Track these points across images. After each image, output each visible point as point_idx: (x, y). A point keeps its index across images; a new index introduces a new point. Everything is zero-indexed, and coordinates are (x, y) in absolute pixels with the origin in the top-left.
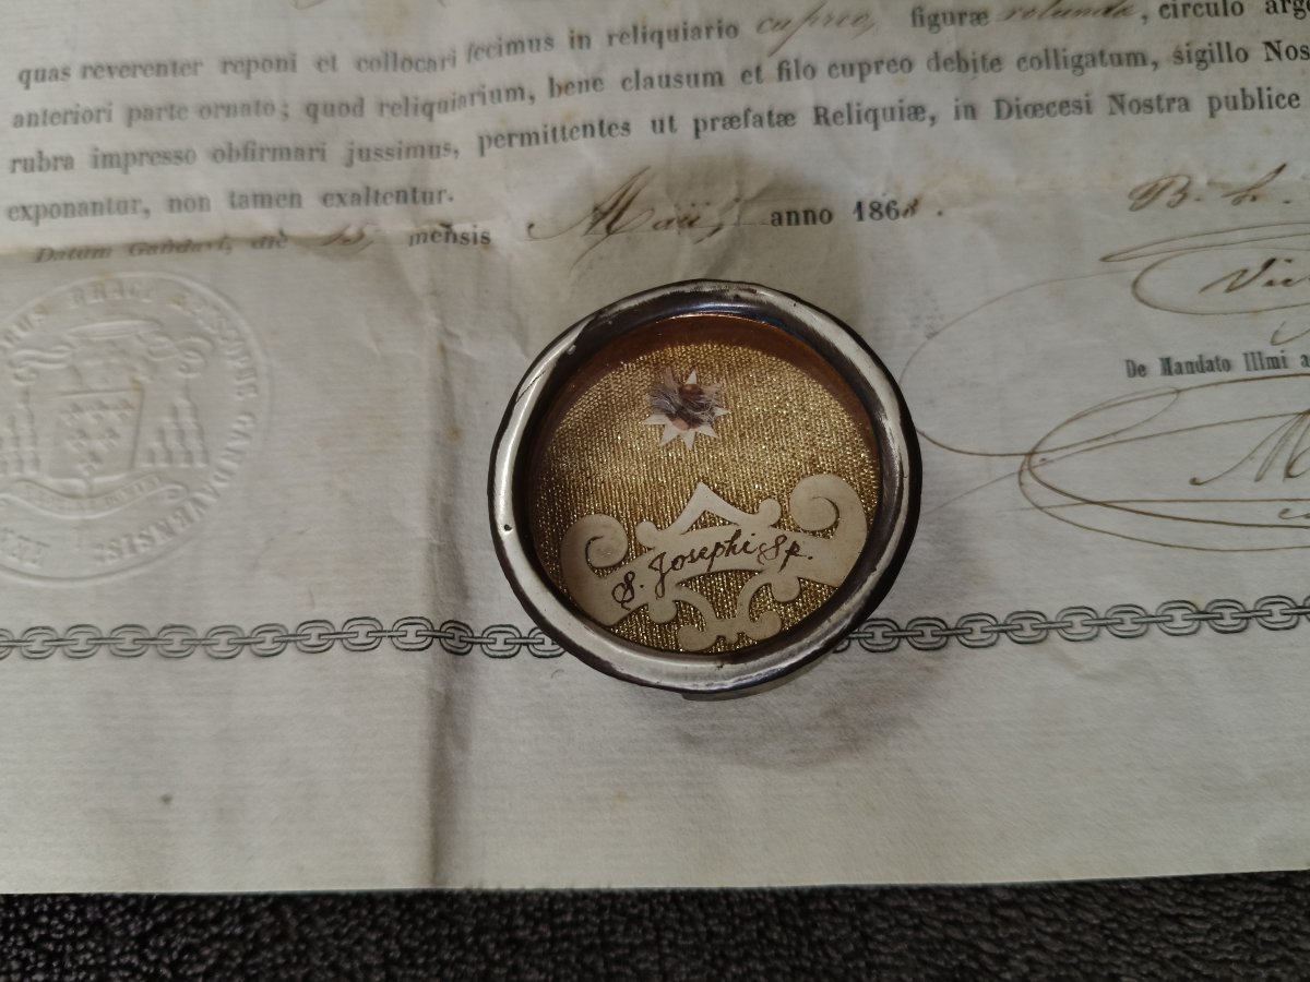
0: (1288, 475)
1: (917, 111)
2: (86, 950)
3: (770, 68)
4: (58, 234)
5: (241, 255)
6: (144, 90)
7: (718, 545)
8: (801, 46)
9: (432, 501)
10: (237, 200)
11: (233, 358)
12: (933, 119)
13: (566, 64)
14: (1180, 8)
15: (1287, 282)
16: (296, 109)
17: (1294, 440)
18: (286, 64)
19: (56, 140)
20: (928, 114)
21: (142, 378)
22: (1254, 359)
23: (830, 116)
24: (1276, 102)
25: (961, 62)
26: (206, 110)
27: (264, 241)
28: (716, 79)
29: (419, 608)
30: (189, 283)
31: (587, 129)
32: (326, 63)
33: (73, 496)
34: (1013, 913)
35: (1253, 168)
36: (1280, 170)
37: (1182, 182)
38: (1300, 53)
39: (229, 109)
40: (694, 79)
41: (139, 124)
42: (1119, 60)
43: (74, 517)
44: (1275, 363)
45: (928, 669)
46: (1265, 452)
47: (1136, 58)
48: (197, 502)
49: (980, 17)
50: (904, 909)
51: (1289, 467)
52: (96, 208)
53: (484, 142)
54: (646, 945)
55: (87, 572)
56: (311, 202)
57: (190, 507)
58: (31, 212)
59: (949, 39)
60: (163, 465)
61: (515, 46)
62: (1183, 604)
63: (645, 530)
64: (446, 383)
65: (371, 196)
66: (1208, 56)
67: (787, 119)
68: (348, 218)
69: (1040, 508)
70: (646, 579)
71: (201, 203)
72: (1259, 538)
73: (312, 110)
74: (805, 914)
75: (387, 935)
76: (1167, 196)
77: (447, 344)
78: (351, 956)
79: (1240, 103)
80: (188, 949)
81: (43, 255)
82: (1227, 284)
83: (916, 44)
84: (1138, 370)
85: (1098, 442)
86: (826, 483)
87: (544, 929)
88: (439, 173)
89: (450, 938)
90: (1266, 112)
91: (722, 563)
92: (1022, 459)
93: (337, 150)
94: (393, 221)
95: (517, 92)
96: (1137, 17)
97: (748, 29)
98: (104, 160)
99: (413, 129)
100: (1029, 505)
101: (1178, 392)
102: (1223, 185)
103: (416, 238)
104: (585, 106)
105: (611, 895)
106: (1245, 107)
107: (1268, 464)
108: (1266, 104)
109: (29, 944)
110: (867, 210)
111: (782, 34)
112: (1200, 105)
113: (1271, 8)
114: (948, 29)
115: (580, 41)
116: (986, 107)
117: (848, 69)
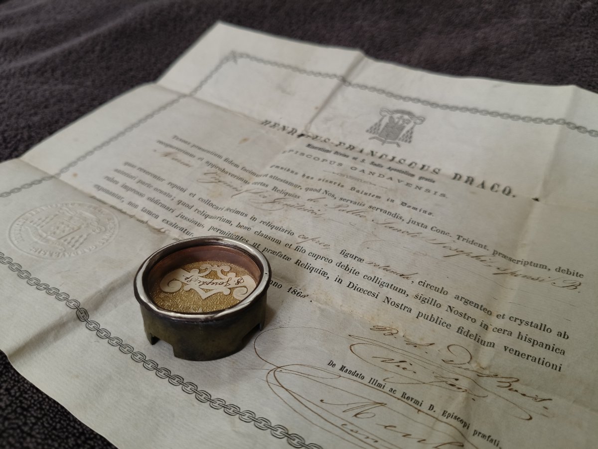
0: (356, 416)
1: (324, 274)
3: (294, 247)
4: (100, 195)
5: (133, 221)
6: (147, 179)
8: (306, 245)
10: (144, 210)
11: (106, 235)
12: (328, 277)
13: (246, 222)
14: (426, 284)
15: (404, 368)
16: (176, 200)
17: (367, 408)
18: (183, 190)
19: (120, 178)
20: (327, 276)
21: (82, 227)
22: (374, 381)
23: (301, 264)
24: (442, 324)
25: (347, 268)
26: (156, 189)
27: (141, 221)
28: (278, 242)
29: (81, 300)
31: (237, 236)
32: (192, 195)
35: (422, 339)
36: (431, 344)
37: (395, 332)
38: (459, 314)
39: (161, 192)
40: (273, 240)
41: (139, 184)
42: (396, 289)
44: (380, 385)
45: (193, 405)
46: (354, 406)
47: (402, 291)
48: (64, 254)
49: (361, 260)
51: (358, 414)
52: (113, 195)
53: (211, 228)
55: (25, 250)
56: (160, 219)
57: (61, 254)
58: (100, 188)
59: (347, 261)
61: (238, 212)
62: (283, 428)
66: (426, 301)
67: (288, 259)
68: (165, 227)
69: (268, 382)
71: (136, 206)
72: (328, 427)
73: (180, 202)
76: (386, 332)
79: (429, 318)
81: (93, 197)
82: (384, 360)
83: (337, 258)
84: (332, 364)
85: (301, 374)
88: (195, 229)
90: (437, 325)
92: (275, 367)
93: (177, 213)
94: (174, 233)
95: (229, 222)
96: (410, 281)
97: (296, 235)
98: (125, 187)
99: (199, 218)
100: (265, 379)
101: (340, 376)
102: (407, 339)
103: (175, 239)
104: (242, 232)
106: (430, 320)
107: (352, 409)
108: (438, 322)
110: (292, 290)
111: (304, 240)
112: (415, 313)
113: (457, 297)
114: (349, 259)
115: (253, 219)
116: (346, 282)
117: (314, 255)
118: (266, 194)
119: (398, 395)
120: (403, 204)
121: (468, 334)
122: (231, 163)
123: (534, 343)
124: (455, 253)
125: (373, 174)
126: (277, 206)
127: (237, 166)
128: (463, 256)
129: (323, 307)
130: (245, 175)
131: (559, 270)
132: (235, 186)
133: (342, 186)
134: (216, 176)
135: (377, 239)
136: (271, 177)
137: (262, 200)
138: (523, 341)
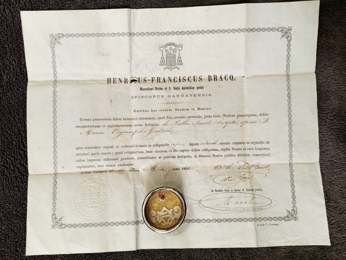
0: (228, 204)
1: (190, 156)
2: (100, 258)
3: (173, 150)
4: (84, 170)
5: (108, 173)
6: (94, 151)
7: (166, 214)
8: (176, 148)
9: (134, 207)
10: (107, 166)
11: (109, 188)
12: (192, 157)
13: (148, 149)
14: (222, 143)
15: (231, 180)
16: (114, 153)
17: (229, 200)
18: (112, 147)
19: (83, 158)
21: (99, 192)
22: (226, 190)
23: (180, 157)
24: (233, 156)
25: (195, 150)
27: (111, 171)
28: (166, 151)
29: (134, 220)
30: (102, 178)
31: (151, 158)
32: (118, 147)
33: (92, 207)
34: (195, 251)
35: (229, 164)
36: (232, 164)
37: (221, 165)
38: (236, 149)
39: (105, 154)
40: (163, 151)
41: (93, 155)
42: (214, 150)
43: (93, 210)
44: (228, 191)
45: (188, 225)
46: (225, 202)
47: (216, 150)
48: (107, 207)
49: (198, 144)
50: (184, 251)
52: (89, 167)
53: (138, 158)
54: (158, 255)
55: (95, 216)
56: (117, 166)
57: (106, 208)
58: (80, 167)
59: (194, 147)
60: (102, 203)
61: (142, 146)
62: (214, 219)
63: (158, 212)
64: (135, 192)
65: (124, 165)
66: (225, 150)
67: (174, 157)
68: (121, 168)
69: (201, 207)
70: (158, 218)
71: (103, 166)
72: (223, 212)
73: (116, 153)
74: (174, 251)
75: (132, 254)
76: (219, 167)
77: (135, 186)
78: (128, 257)
79: (228, 156)
80: (111, 257)
81: (82, 173)
82: (224, 180)
83: (190, 148)
84: (212, 191)
85: (208, 200)
86: (178, 207)
87: (148, 253)
88: (132, 162)
89: (138, 255)
91: (167, 216)
92: (199, 201)
93: (120, 159)
94: (127, 168)
95: (142, 152)
96: (217, 144)
97: (170, 145)
98: (90, 160)
99: (129, 156)
100: (199, 207)
101: (217, 194)
102: (226, 166)
103: (130, 171)
104: (151, 155)
105: (155, 249)
107: (226, 203)
109: (93, 257)
110: (184, 169)
111: (174, 146)
112: (224, 156)
113: (233, 143)
114: (194, 146)
115: (150, 146)
116: (198, 156)
117: (182, 151)
118: (145, 130)
119: (234, 191)
120: (199, 109)
121: (241, 155)
122: (117, 119)
123: (260, 149)
124: (225, 124)
125: (178, 96)
126: (154, 134)
127: (120, 119)
128: (229, 124)
129: (196, 169)
130: (127, 122)
131: (261, 115)
132: (129, 131)
133: (171, 110)
134: (117, 131)
135: (198, 132)
136: (140, 119)
137: (146, 134)
138: (257, 150)
